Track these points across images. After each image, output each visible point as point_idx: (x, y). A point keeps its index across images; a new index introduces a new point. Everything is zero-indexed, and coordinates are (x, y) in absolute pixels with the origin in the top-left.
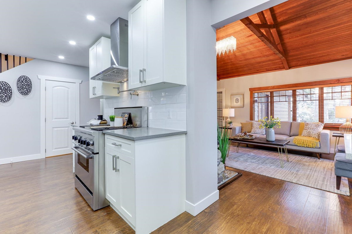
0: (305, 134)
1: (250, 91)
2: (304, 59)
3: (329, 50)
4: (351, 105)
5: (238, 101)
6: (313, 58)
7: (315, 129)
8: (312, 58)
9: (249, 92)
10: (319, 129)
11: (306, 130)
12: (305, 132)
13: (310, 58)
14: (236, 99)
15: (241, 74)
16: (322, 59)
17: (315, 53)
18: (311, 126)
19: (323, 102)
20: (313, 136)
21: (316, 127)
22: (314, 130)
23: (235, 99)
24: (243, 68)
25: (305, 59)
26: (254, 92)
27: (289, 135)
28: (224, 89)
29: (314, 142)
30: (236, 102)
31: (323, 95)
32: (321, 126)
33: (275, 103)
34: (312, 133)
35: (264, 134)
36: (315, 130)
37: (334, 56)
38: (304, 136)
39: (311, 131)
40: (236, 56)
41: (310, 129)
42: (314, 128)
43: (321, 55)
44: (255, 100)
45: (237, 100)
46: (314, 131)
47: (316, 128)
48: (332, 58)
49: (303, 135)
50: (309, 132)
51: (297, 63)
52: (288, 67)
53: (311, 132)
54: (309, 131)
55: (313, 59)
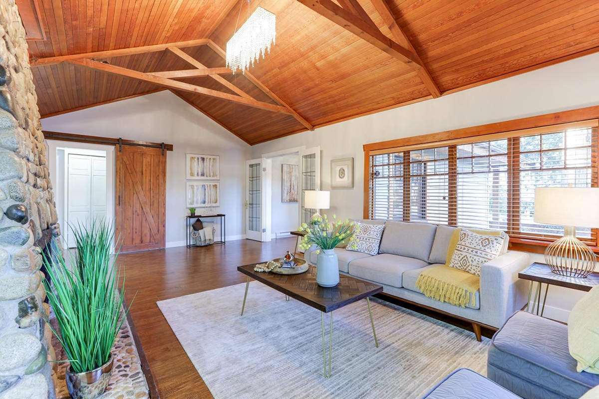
0: (456, 262)
1: (364, 150)
2: (468, 66)
3: (525, 33)
4: (590, 185)
5: (343, 175)
6: (491, 60)
7: (479, 252)
8: (487, 61)
9: (363, 153)
10: (488, 250)
11: (459, 252)
12: (457, 257)
13: (483, 61)
14: (340, 170)
15: (349, 114)
16: (513, 61)
17: (490, 46)
18: (470, 241)
19: (518, 177)
20: (473, 272)
21: (481, 246)
22: (476, 252)
23: (338, 169)
24: (344, 98)
25: (472, 66)
26: (371, 153)
27: (426, 260)
28: (319, 147)
29: (464, 292)
30: (340, 177)
31: (518, 157)
32: (495, 242)
33: (428, 177)
34: (471, 263)
35: (373, 254)
36: (479, 254)
37: (543, 48)
38: (453, 266)
39: (468, 255)
40: (318, 69)
41: (466, 248)
42: (478, 247)
43: (509, 50)
44: (374, 171)
45: (342, 173)
46: (475, 257)
47: (483, 248)
48: (541, 57)
49: (451, 265)
50: (465, 259)
51: (457, 79)
52: (437, 92)
53: (470, 260)
54: (464, 254)
55: (490, 65)
